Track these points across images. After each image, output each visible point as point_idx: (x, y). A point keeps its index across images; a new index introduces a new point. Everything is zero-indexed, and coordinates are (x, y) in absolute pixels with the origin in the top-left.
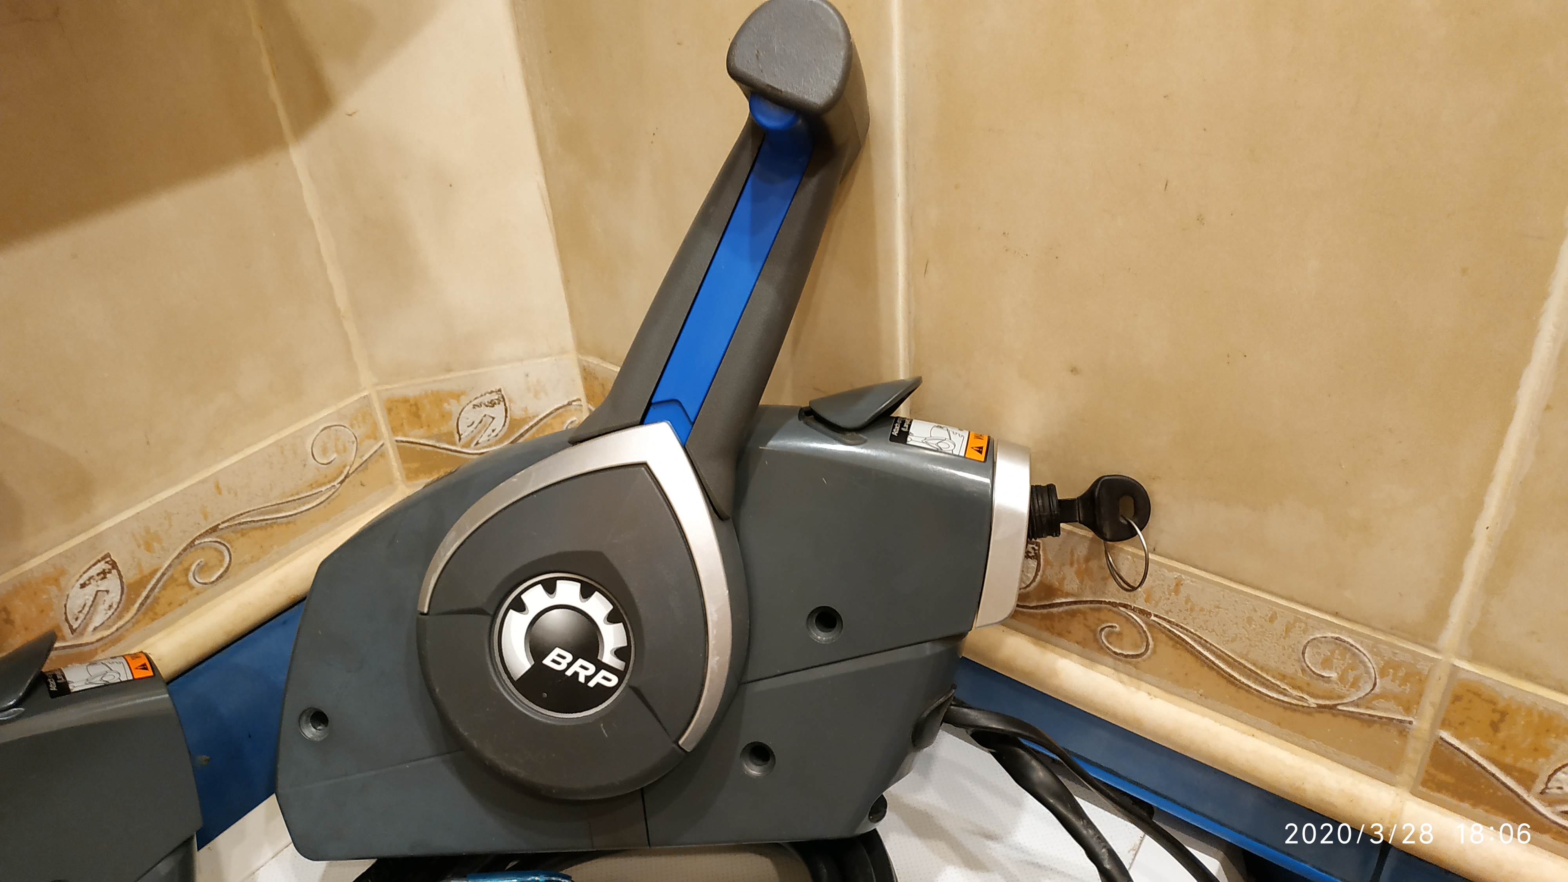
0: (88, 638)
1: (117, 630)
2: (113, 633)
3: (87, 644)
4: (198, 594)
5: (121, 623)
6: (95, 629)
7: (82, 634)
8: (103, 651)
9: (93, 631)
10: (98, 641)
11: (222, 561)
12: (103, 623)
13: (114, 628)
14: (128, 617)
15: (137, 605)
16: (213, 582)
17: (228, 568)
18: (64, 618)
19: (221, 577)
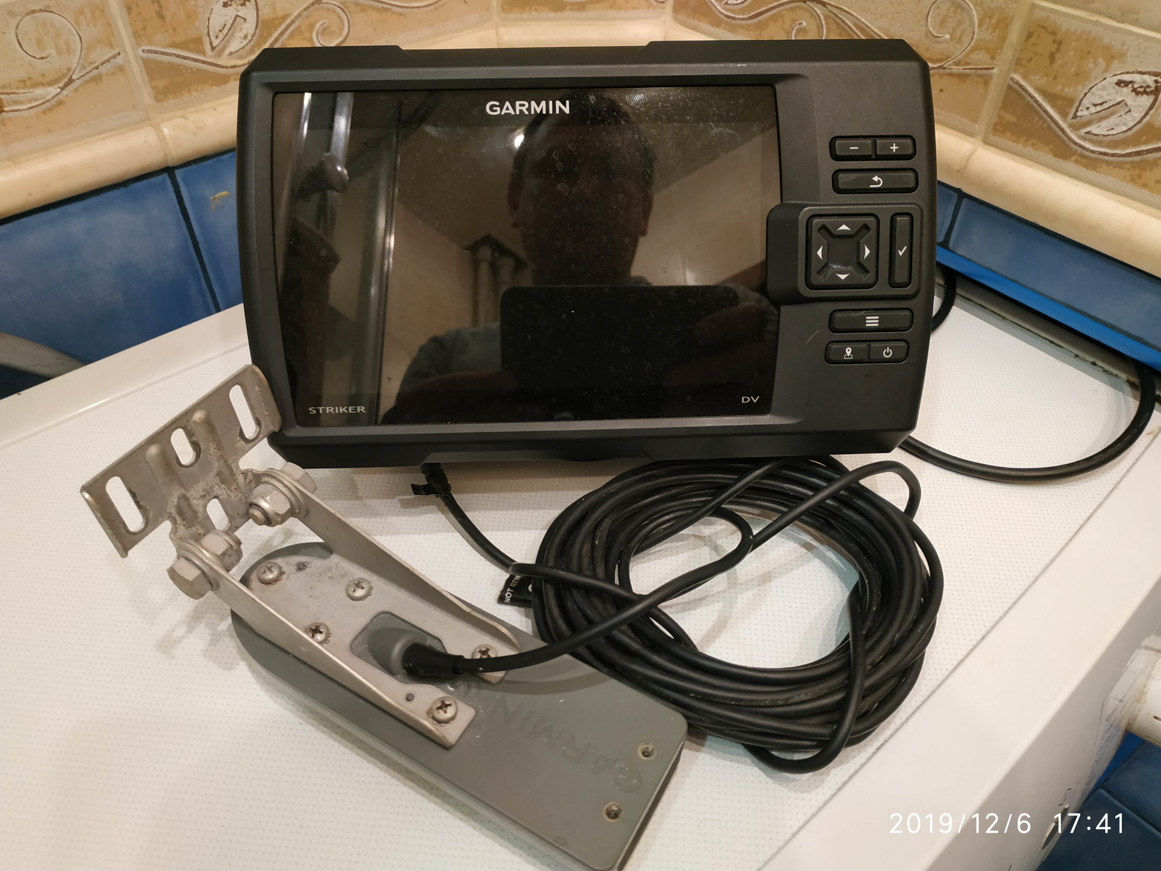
2: (244, 65)
9: (228, 56)
15: (267, 44)
18: (206, 32)
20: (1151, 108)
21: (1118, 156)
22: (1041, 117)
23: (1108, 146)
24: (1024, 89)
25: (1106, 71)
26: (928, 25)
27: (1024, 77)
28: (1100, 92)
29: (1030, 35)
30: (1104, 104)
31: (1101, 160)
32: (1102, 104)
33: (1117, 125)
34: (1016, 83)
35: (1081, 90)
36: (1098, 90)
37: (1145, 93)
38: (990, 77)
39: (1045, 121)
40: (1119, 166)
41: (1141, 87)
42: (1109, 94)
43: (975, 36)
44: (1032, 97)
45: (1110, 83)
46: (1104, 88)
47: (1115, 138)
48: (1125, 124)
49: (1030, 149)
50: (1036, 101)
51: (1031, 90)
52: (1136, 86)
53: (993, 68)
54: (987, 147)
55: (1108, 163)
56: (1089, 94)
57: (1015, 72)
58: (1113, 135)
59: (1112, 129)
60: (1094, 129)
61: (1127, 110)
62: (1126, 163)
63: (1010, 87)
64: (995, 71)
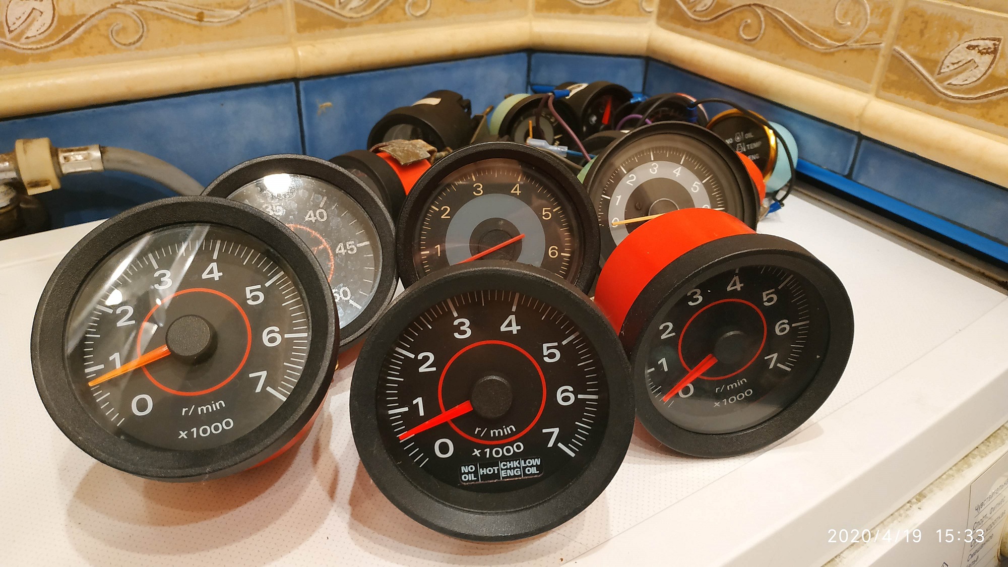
0: (345, 12)
1: (362, 17)
2: (358, 18)
3: (344, 16)
4: (407, 20)
5: (364, 13)
6: (351, 9)
7: (343, 8)
8: (351, 27)
10: (351, 18)
11: (425, 5)
12: (355, 8)
13: (359, 15)
14: (369, 11)
15: (375, 7)
16: (417, 17)
17: (428, 11)
19: (421, 16)
20: (992, 64)
21: (972, 100)
22: (916, 76)
23: (964, 92)
24: (903, 56)
25: (959, 40)
26: (834, 16)
27: (903, 48)
28: (956, 55)
29: (906, 19)
30: (960, 63)
31: (960, 104)
32: (957, 63)
33: (969, 77)
34: (897, 52)
35: (943, 54)
36: (955, 53)
37: (988, 53)
38: (879, 49)
39: (919, 78)
40: (972, 106)
41: (984, 49)
42: (962, 56)
43: (869, 22)
44: (909, 61)
45: (963, 48)
46: (959, 52)
47: (968, 86)
48: (975, 76)
49: (908, 100)
50: (912, 64)
51: (908, 57)
52: (980, 49)
53: (881, 43)
54: (879, 100)
55: (965, 105)
56: (948, 56)
57: (897, 44)
58: (967, 84)
59: (966, 80)
60: (954, 81)
61: (976, 66)
62: (977, 104)
63: (893, 56)
64: (883, 45)
